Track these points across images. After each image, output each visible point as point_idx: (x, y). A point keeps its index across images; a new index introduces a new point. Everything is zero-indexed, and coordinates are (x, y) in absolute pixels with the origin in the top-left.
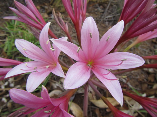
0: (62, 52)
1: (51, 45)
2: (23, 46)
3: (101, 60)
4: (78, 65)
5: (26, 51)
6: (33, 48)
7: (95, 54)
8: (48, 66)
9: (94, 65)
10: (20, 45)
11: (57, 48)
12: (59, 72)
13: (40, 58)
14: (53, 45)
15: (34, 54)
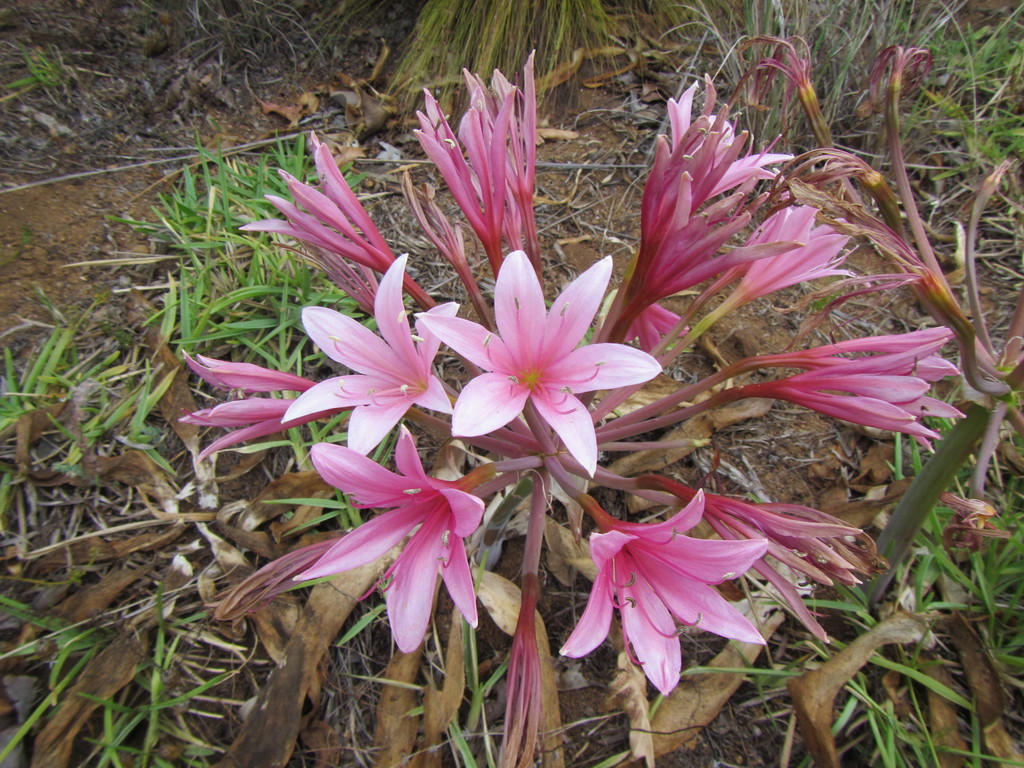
0: (443, 346)
1: (412, 325)
2: (325, 327)
3: (557, 367)
4: (488, 382)
5: (339, 345)
6: (356, 333)
7: (540, 349)
8: (404, 387)
9: (543, 382)
10: (317, 326)
11: (430, 336)
12: (435, 400)
13: (376, 364)
14: (417, 323)
15: (356, 351)
